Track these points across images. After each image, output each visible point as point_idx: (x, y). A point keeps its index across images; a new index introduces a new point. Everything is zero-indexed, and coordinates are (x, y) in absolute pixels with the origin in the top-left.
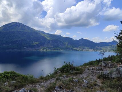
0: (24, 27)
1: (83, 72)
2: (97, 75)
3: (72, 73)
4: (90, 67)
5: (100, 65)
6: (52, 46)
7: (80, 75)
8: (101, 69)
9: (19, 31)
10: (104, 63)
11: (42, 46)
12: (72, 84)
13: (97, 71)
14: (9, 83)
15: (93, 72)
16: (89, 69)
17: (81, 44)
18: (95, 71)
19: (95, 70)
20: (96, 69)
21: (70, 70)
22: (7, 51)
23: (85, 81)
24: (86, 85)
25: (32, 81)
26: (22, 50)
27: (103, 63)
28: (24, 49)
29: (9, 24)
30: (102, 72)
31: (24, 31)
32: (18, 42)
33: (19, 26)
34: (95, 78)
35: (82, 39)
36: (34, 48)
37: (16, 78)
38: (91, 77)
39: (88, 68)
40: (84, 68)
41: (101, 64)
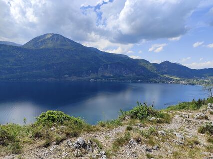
0: (65, 41)
1: (171, 120)
2: (197, 127)
3: (151, 121)
4: (183, 113)
5: (203, 111)
6: (110, 73)
7: (166, 124)
8: (206, 118)
9: (56, 47)
10: (211, 106)
11: (94, 73)
12: (156, 137)
13: (197, 120)
14: (57, 128)
15: (189, 122)
16: (181, 116)
17: (165, 70)
18: (193, 120)
19: (193, 118)
20: (195, 117)
21: (148, 115)
22: (39, 80)
23: (178, 135)
24: (180, 142)
25: (89, 128)
26: (62, 80)
27: (208, 107)
28: (66, 77)
29: (42, 36)
30: (207, 123)
31: (66, 48)
32: (55, 67)
33: (58, 39)
34: (194, 131)
35: (167, 61)
36: (81, 76)
37: (65, 122)
38: (187, 130)
39: (179, 114)
40: (172, 113)
41: (205, 109)
